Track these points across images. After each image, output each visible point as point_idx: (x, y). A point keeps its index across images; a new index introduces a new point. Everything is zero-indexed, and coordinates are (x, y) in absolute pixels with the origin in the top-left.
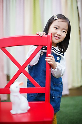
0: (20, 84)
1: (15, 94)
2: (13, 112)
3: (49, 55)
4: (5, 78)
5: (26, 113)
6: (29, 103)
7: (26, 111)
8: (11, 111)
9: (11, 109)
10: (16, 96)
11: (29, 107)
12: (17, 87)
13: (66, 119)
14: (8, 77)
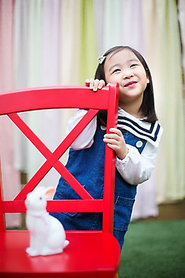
0: (48, 193)
1: (37, 214)
2: (31, 251)
3: (111, 130)
4: (17, 178)
5: (60, 254)
6: (66, 234)
7: (61, 250)
8: (28, 250)
9: (28, 246)
10: (39, 217)
11: (67, 242)
12: (41, 198)
13: (151, 271)
14: (23, 175)
